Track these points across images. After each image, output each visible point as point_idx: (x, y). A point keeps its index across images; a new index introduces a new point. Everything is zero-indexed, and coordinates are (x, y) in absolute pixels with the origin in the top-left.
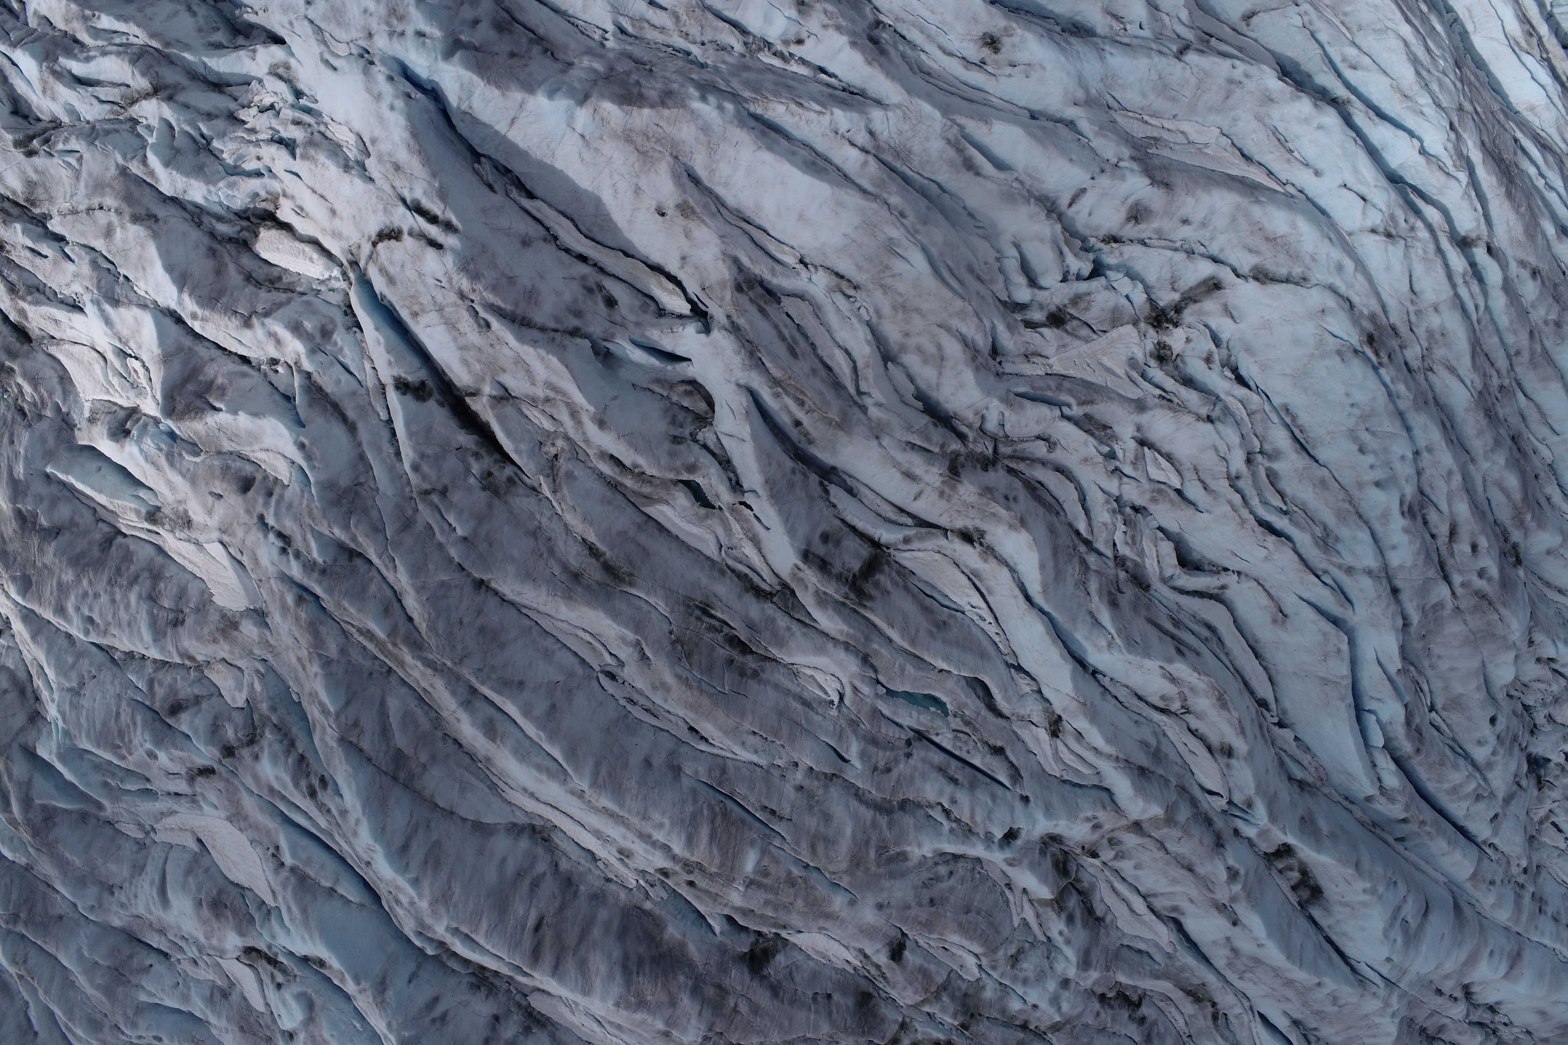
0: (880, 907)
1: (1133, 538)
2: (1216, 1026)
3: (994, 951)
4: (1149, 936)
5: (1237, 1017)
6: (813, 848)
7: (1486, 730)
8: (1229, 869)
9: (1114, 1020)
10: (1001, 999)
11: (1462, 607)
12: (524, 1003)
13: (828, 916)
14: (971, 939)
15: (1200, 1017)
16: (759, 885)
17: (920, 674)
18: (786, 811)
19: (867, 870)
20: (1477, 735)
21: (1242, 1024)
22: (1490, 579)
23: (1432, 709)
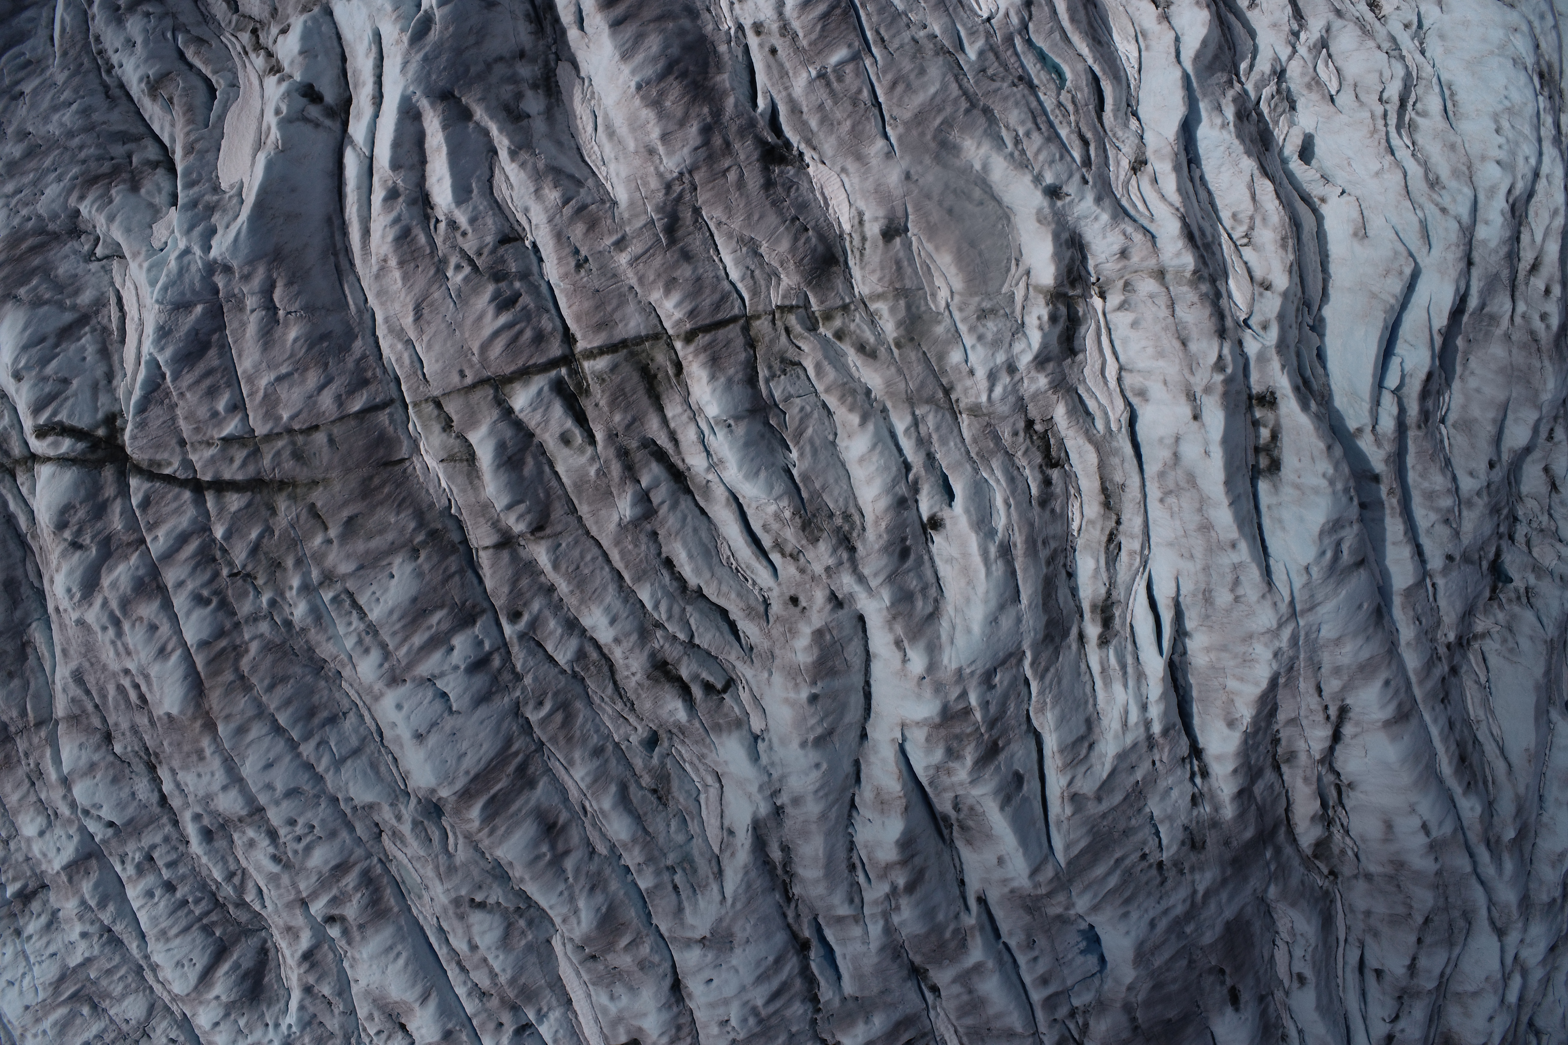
0: (908, 176)
1: (1276, 105)
2: (1107, 548)
3: (971, 295)
4: (1104, 401)
5: (1132, 553)
6: (894, 85)
7: (1482, 467)
8: (1220, 357)
9: (1025, 453)
10: (948, 342)
11: (1514, 338)
12: (553, 64)
13: (859, 157)
14: (960, 269)
15: (1099, 527)
16: (828, 84)
17: (1061, 44)
18: (893, 46)
19: (922, 134)
20: (1473, 465)
21: (1131, 565)
22: (1548, 327)
23: (1443, 421)
